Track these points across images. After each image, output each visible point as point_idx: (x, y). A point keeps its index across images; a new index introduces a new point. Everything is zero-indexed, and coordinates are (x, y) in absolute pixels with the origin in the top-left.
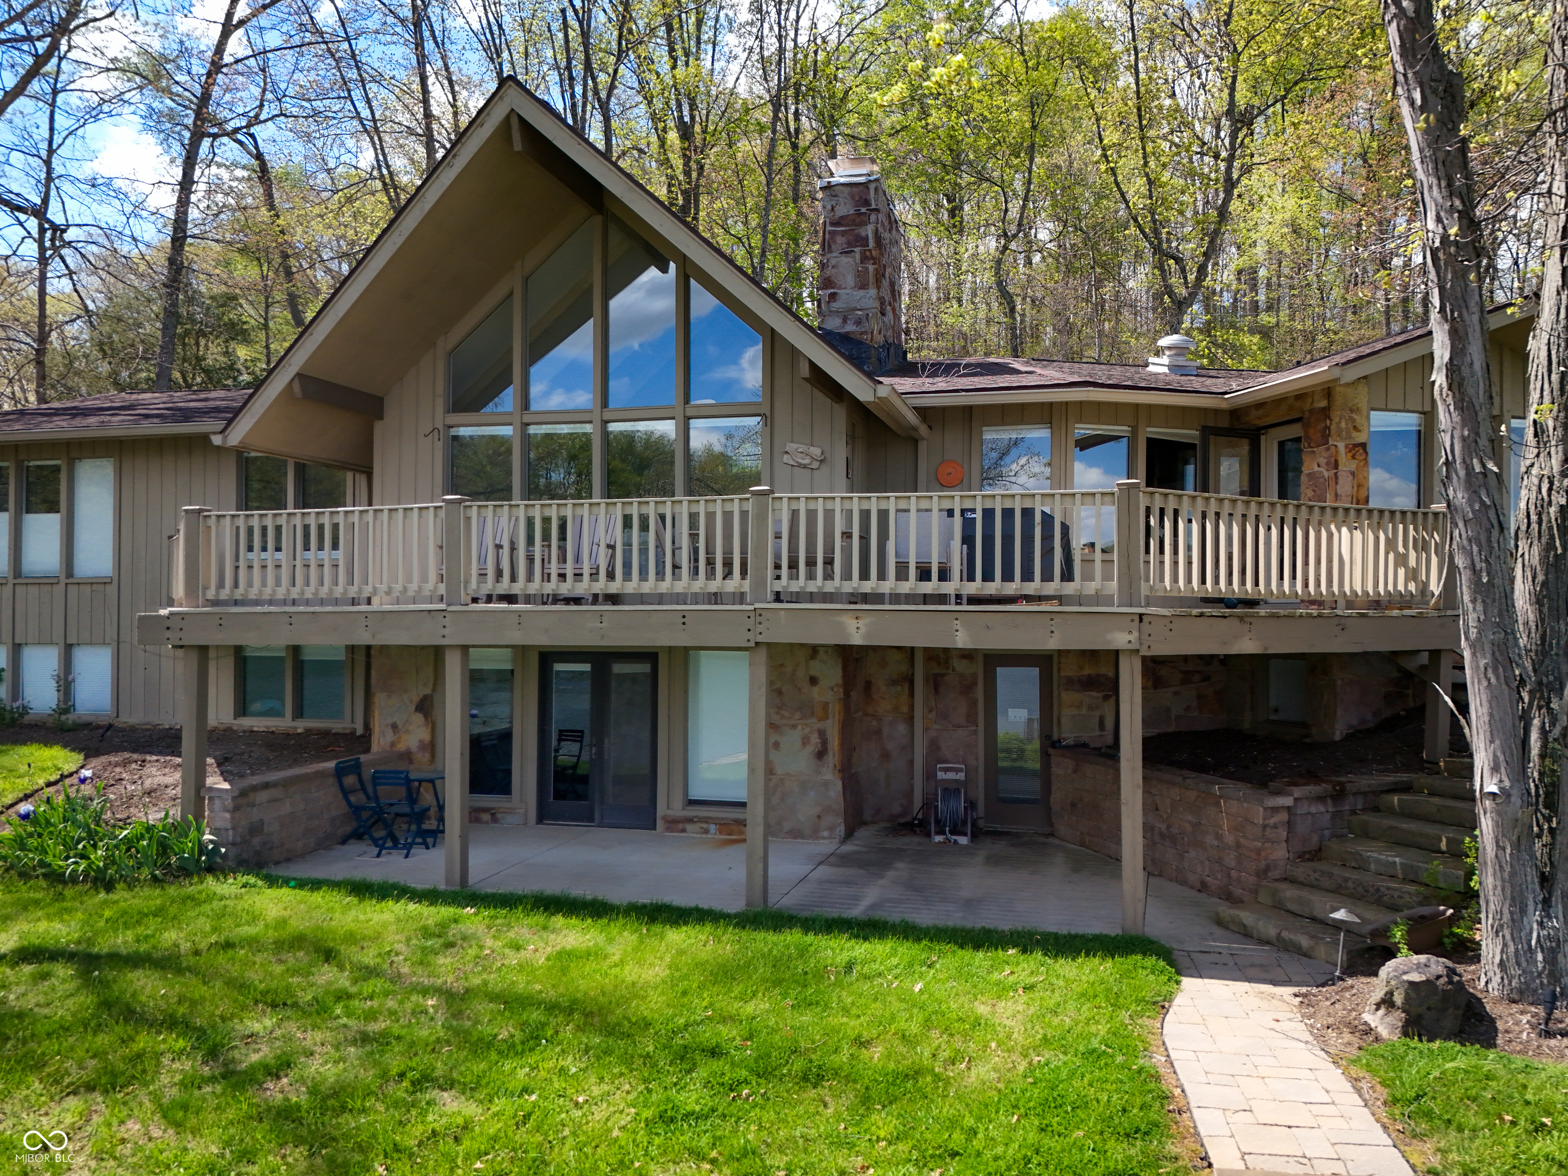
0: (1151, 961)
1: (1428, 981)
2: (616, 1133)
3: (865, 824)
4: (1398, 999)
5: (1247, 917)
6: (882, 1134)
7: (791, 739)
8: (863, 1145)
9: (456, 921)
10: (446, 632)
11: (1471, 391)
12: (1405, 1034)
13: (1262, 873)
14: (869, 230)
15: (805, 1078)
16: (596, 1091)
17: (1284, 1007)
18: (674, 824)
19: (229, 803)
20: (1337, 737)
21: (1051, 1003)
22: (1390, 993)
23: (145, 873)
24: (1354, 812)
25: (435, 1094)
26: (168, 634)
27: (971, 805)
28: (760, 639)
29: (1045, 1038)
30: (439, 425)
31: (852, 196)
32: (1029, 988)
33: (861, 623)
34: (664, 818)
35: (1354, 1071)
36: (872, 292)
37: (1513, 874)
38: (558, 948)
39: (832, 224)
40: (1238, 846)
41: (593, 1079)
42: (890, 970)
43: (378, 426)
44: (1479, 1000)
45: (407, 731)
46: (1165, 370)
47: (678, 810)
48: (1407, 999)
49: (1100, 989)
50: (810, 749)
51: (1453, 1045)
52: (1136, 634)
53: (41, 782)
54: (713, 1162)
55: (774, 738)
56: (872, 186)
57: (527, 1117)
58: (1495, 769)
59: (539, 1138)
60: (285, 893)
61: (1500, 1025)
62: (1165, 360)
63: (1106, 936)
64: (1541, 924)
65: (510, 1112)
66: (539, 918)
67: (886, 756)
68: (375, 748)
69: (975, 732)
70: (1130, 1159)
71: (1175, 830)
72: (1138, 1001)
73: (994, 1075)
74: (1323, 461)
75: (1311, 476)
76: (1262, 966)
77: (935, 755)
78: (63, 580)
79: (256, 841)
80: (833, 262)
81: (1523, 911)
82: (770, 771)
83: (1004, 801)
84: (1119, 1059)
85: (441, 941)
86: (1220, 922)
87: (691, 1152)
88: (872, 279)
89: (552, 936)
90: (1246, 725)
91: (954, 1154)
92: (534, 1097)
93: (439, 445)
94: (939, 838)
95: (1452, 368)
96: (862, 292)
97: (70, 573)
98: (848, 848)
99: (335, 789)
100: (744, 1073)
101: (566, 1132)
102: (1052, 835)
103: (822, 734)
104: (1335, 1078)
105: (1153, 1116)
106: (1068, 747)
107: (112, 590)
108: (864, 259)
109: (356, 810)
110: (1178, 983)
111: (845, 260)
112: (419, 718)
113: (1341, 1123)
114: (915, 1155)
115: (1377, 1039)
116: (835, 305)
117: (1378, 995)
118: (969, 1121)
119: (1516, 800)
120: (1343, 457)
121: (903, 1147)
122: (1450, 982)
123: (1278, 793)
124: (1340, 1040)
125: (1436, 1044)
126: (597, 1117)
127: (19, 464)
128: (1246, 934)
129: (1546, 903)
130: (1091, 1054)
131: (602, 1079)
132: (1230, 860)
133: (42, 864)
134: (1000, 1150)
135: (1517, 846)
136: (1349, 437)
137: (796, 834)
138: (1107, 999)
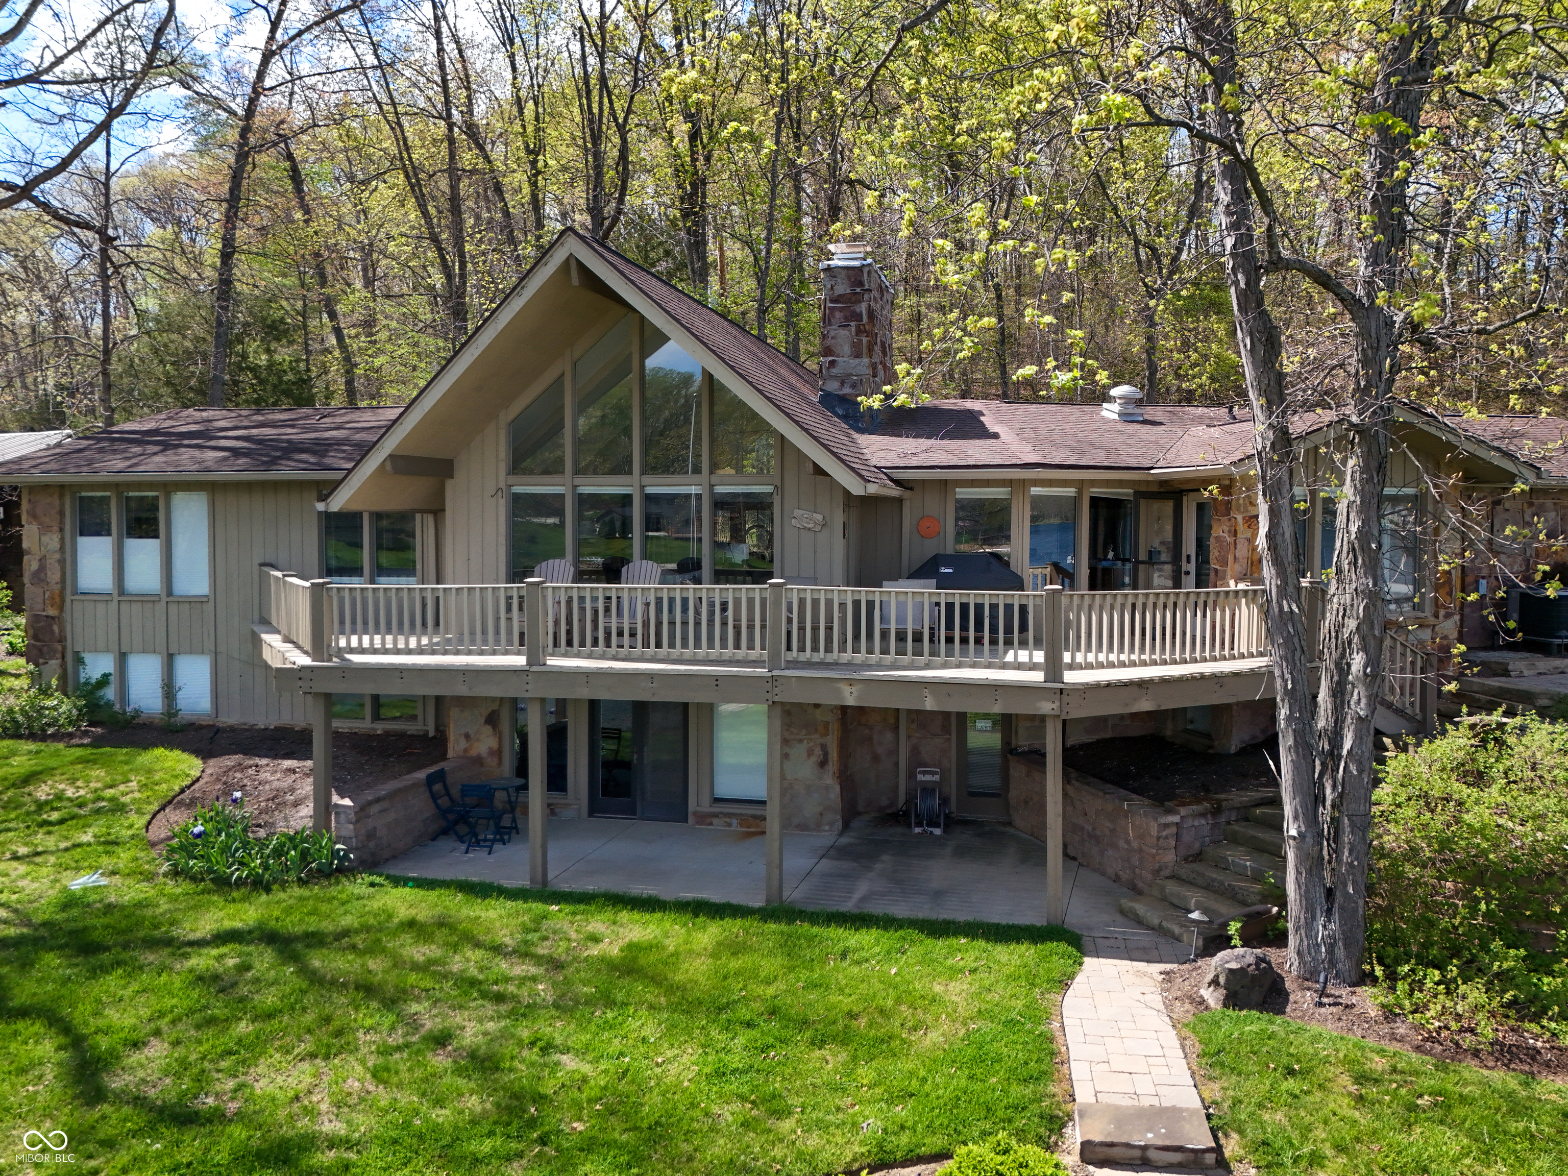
0: (1063, 947)
1: (1242, 969)
2: (686, 1084)
3: (859, 814)
4: (1222, 980)
5: (1140, 908)
6: (865, 1082)
7: (799, 751)
8: (852, 1090)
9: (545, 917)
10: (529, 687)
11: (1282, 553)
12: (1225, 1006)
13: (1157, 872)
14: (863, 308)
15: (813, 1043)
16: (669, 1054)
17: (1152, 983)
18: (704, 818)
19: (352, 816)
20: (1233, 750)
21: (987, 983)
22: (1217, 976)
23: (292, 876)
24: (1229, 823)
25: (557, 1057)
26: (300, 683)
27: (945, 801)
28: (776, 699)
29: (980, 1011)
30: (502, 485)
31: (849, 278)
32: (973, 971)
33: (854, 689)
34: (695, 813)
35: (1186, 1032)
36: (866, 360)
37: (1307, 891)
38: (627, 940)
39: (832, 301)
40: (1141, 851)
41: (666, 1045)
42: (873, 957)
43: (449, 484)
44: (1282, 978)
45: (478, 740)
46: (1116, 417)
47: (706, 807)
48: (1227, 980)
49: (1023, 971)
50: (814, 759)
51: (1255, 1013)
52: (1057, 704)
53: (177, 788)
54: (753, 1102)
55: (787, 750)
56: (866, 270)
57: (625, 1073)
58: (1296, 818)
59: (634, 1087)
60: (405, 891)
61: (1292, 998)
62: (1116, 407)
63: (1033, 926)
64: (1324, 927)
65: (612, 1070)
66: (608, 914)
67: (876, 758)
68: (451, 754)
69: (949, 740)
70: (1023, 1097)
71: (1098, 833)
72: (1048, 981)
73: (942, 1039)
74: (1226, 529)
75: (1217, 538)
76: (1144, 948)
77: (916, 762)
78: (164, 598)
79: (372, 844)
80: (832, 334)
81: (1314, 918)
82: (783, 778)
83: (972, 794)
84: (1028, 1026)
85: (537, 935)
86: (1122, 912)
87: (738, 1096)
88: (865, 350)
89: (621, 930)
90: (1168, 733)
91: (911, 1095)
92: (627, 1059)
93: (503, 502)
94: (918, 830)
95: (1270, 536)
96: (857, 361)
97: (170, 593)
98: (844, 840)
99: (427, 795)
100: (771, 1040)
101: (652, 1083)
102: (1010, 824)
103: (824, 747)
104: (1170, 1038)
105: (1044, 1067)
106: (1024, 753)
107: (209, 608)
108: (859, 332)
109: (443, 812)
110: (1081, 964)
111: (843, 332)
112: (488, 730)
113: (1165, 1070)
114: (886, 1096)
115: (1207, 1008)
116: (834, 371)
117: (1209, 977)
118: (922, 1073)
119: (1309, 840)
120: (1241, 526)
121: (878, 1091)
122: (1258, 968)
123: (1169, 811)
124: (1182, 1009)
125: (1244, 1012)
126: (673, 1072)
127: (119, 495)
128: (1139, 922)
129: (1329, 912)
130: (1010, 1023)
131: (672, 1045)
132: (1135, 860)
133: (210, 871)
134: (941, 1092)
135: (1309, 872)
136: (1246, 511)
137: (803, 827)
138: (1027, 979)
